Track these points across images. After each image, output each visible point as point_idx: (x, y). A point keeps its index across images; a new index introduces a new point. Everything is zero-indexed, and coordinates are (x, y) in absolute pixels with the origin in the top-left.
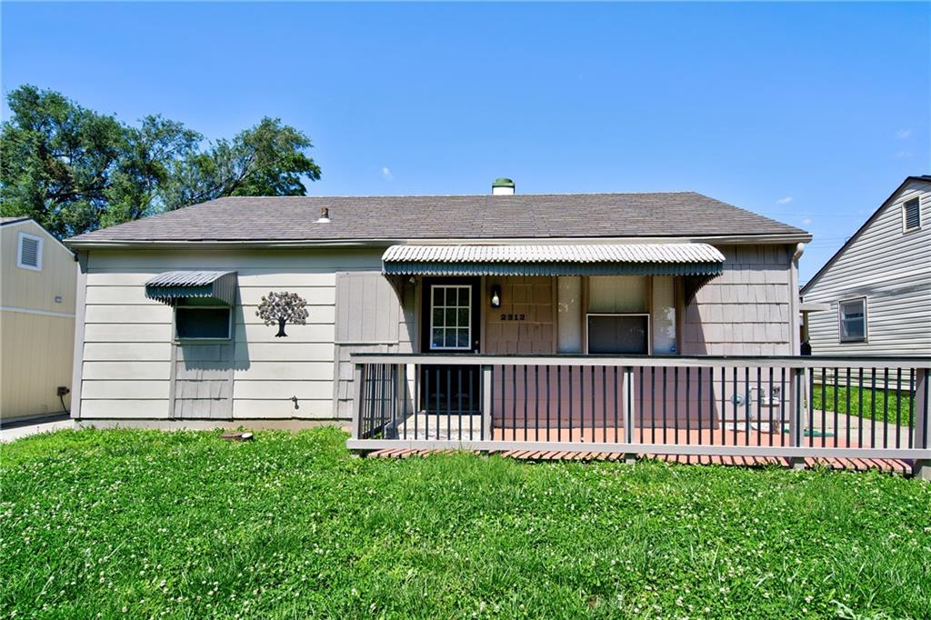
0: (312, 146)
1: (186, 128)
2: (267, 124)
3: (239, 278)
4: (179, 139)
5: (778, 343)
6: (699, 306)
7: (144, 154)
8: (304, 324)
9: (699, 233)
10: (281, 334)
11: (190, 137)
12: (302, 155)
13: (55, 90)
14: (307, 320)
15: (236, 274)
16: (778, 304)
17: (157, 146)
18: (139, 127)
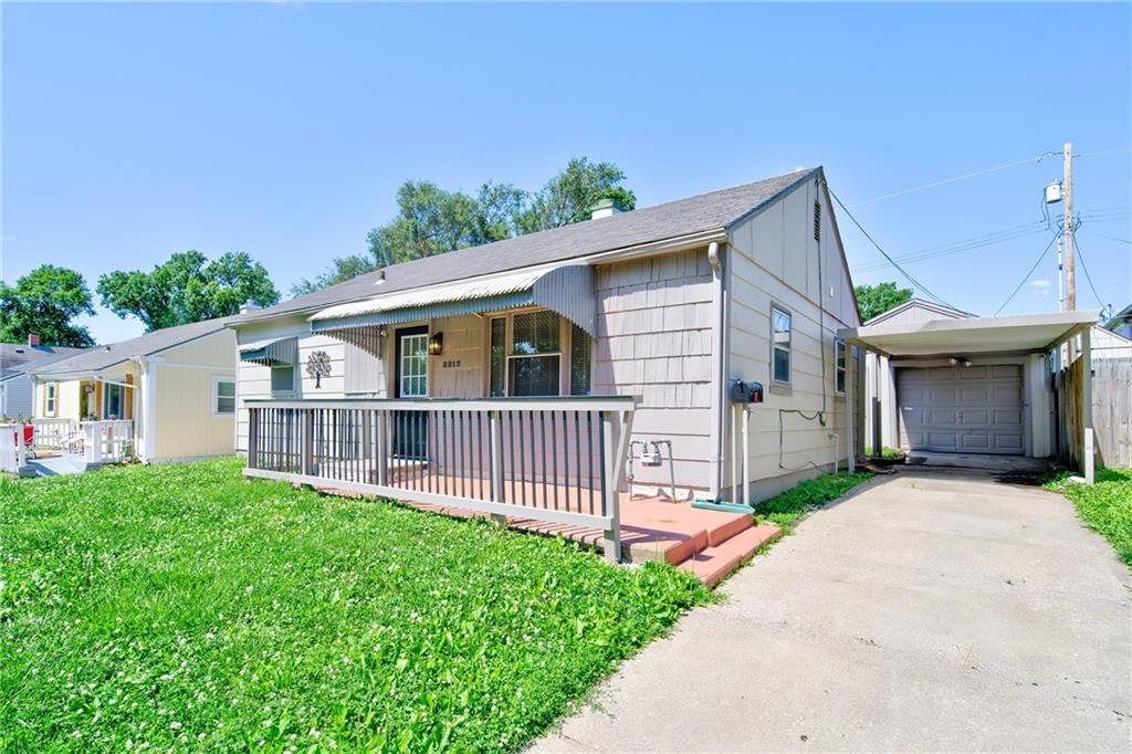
0: (624, 178)
1: (514, 188)
2: (573, 165)
3: (300, 341)
4: (511, 200)
5: (698, 383)
6: (611, 340)
7: (482, 222)
8: (329, 376)
9: (604, 249)
10: (318, 386)
11: (518, 195)
12: (620, 189)
13: (424, 180)
14: (331, 374)
15: (297, 338)
16: (699, 330)
17: (492, 210)
18: (475, 196)
